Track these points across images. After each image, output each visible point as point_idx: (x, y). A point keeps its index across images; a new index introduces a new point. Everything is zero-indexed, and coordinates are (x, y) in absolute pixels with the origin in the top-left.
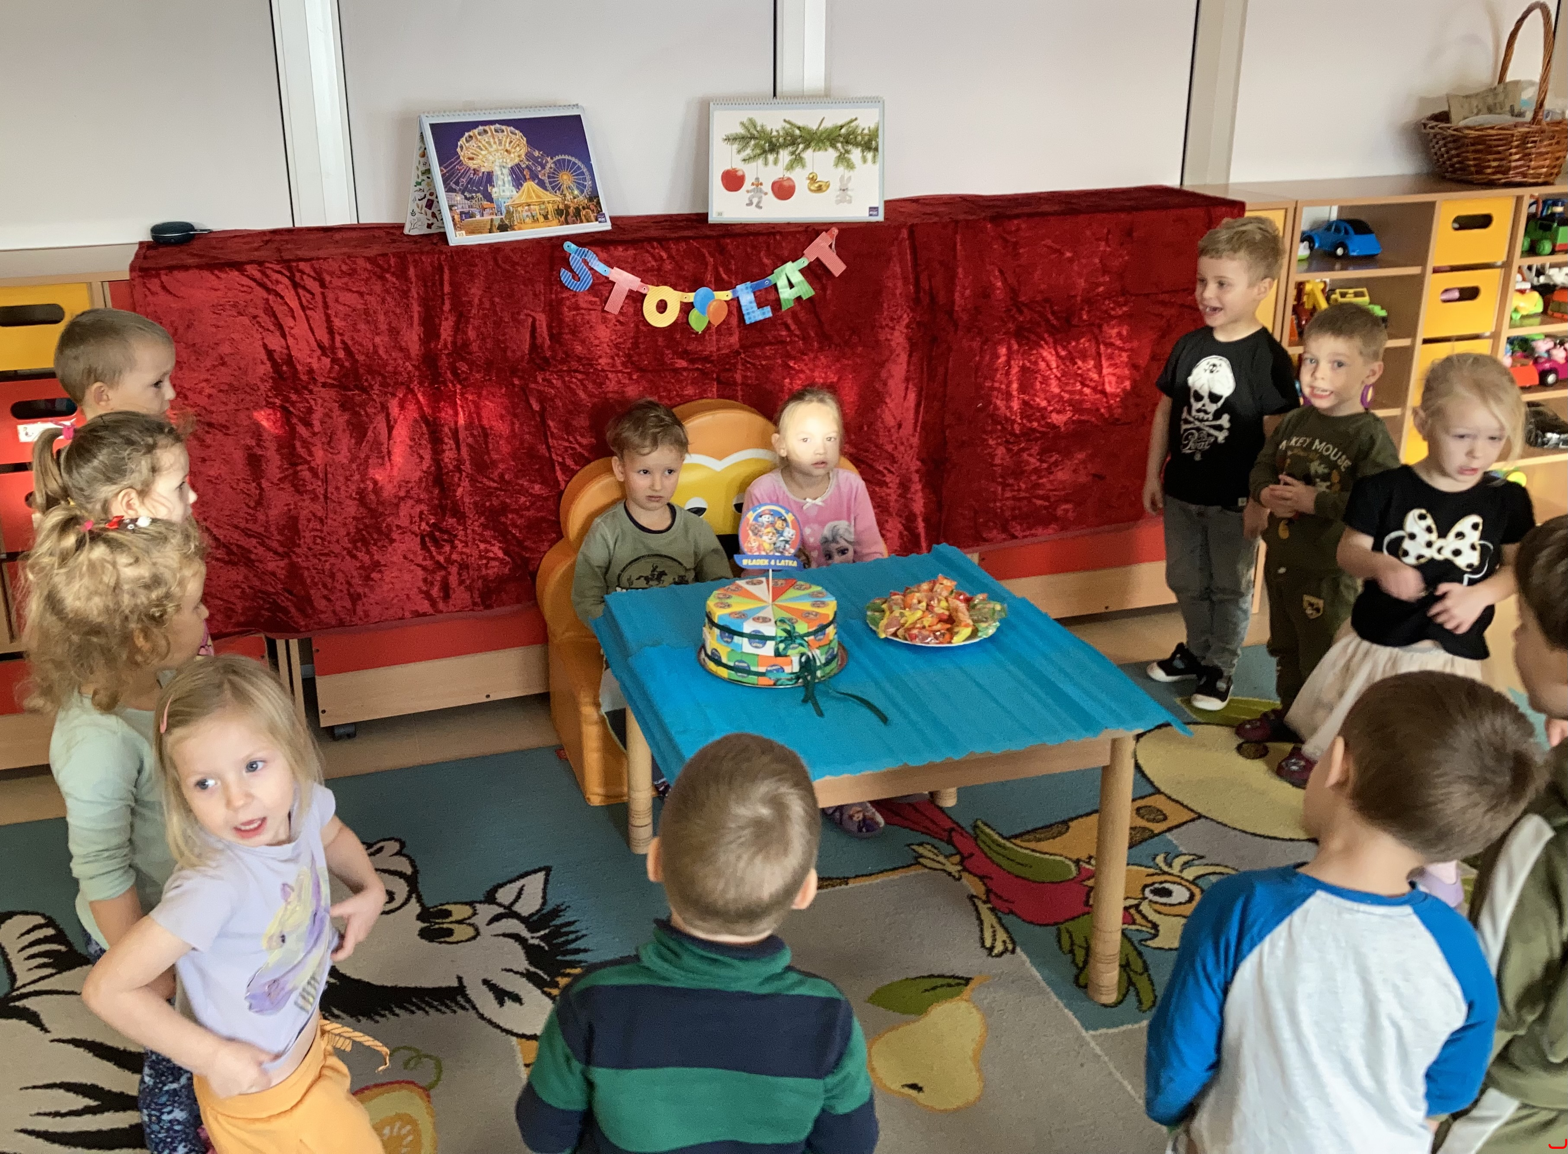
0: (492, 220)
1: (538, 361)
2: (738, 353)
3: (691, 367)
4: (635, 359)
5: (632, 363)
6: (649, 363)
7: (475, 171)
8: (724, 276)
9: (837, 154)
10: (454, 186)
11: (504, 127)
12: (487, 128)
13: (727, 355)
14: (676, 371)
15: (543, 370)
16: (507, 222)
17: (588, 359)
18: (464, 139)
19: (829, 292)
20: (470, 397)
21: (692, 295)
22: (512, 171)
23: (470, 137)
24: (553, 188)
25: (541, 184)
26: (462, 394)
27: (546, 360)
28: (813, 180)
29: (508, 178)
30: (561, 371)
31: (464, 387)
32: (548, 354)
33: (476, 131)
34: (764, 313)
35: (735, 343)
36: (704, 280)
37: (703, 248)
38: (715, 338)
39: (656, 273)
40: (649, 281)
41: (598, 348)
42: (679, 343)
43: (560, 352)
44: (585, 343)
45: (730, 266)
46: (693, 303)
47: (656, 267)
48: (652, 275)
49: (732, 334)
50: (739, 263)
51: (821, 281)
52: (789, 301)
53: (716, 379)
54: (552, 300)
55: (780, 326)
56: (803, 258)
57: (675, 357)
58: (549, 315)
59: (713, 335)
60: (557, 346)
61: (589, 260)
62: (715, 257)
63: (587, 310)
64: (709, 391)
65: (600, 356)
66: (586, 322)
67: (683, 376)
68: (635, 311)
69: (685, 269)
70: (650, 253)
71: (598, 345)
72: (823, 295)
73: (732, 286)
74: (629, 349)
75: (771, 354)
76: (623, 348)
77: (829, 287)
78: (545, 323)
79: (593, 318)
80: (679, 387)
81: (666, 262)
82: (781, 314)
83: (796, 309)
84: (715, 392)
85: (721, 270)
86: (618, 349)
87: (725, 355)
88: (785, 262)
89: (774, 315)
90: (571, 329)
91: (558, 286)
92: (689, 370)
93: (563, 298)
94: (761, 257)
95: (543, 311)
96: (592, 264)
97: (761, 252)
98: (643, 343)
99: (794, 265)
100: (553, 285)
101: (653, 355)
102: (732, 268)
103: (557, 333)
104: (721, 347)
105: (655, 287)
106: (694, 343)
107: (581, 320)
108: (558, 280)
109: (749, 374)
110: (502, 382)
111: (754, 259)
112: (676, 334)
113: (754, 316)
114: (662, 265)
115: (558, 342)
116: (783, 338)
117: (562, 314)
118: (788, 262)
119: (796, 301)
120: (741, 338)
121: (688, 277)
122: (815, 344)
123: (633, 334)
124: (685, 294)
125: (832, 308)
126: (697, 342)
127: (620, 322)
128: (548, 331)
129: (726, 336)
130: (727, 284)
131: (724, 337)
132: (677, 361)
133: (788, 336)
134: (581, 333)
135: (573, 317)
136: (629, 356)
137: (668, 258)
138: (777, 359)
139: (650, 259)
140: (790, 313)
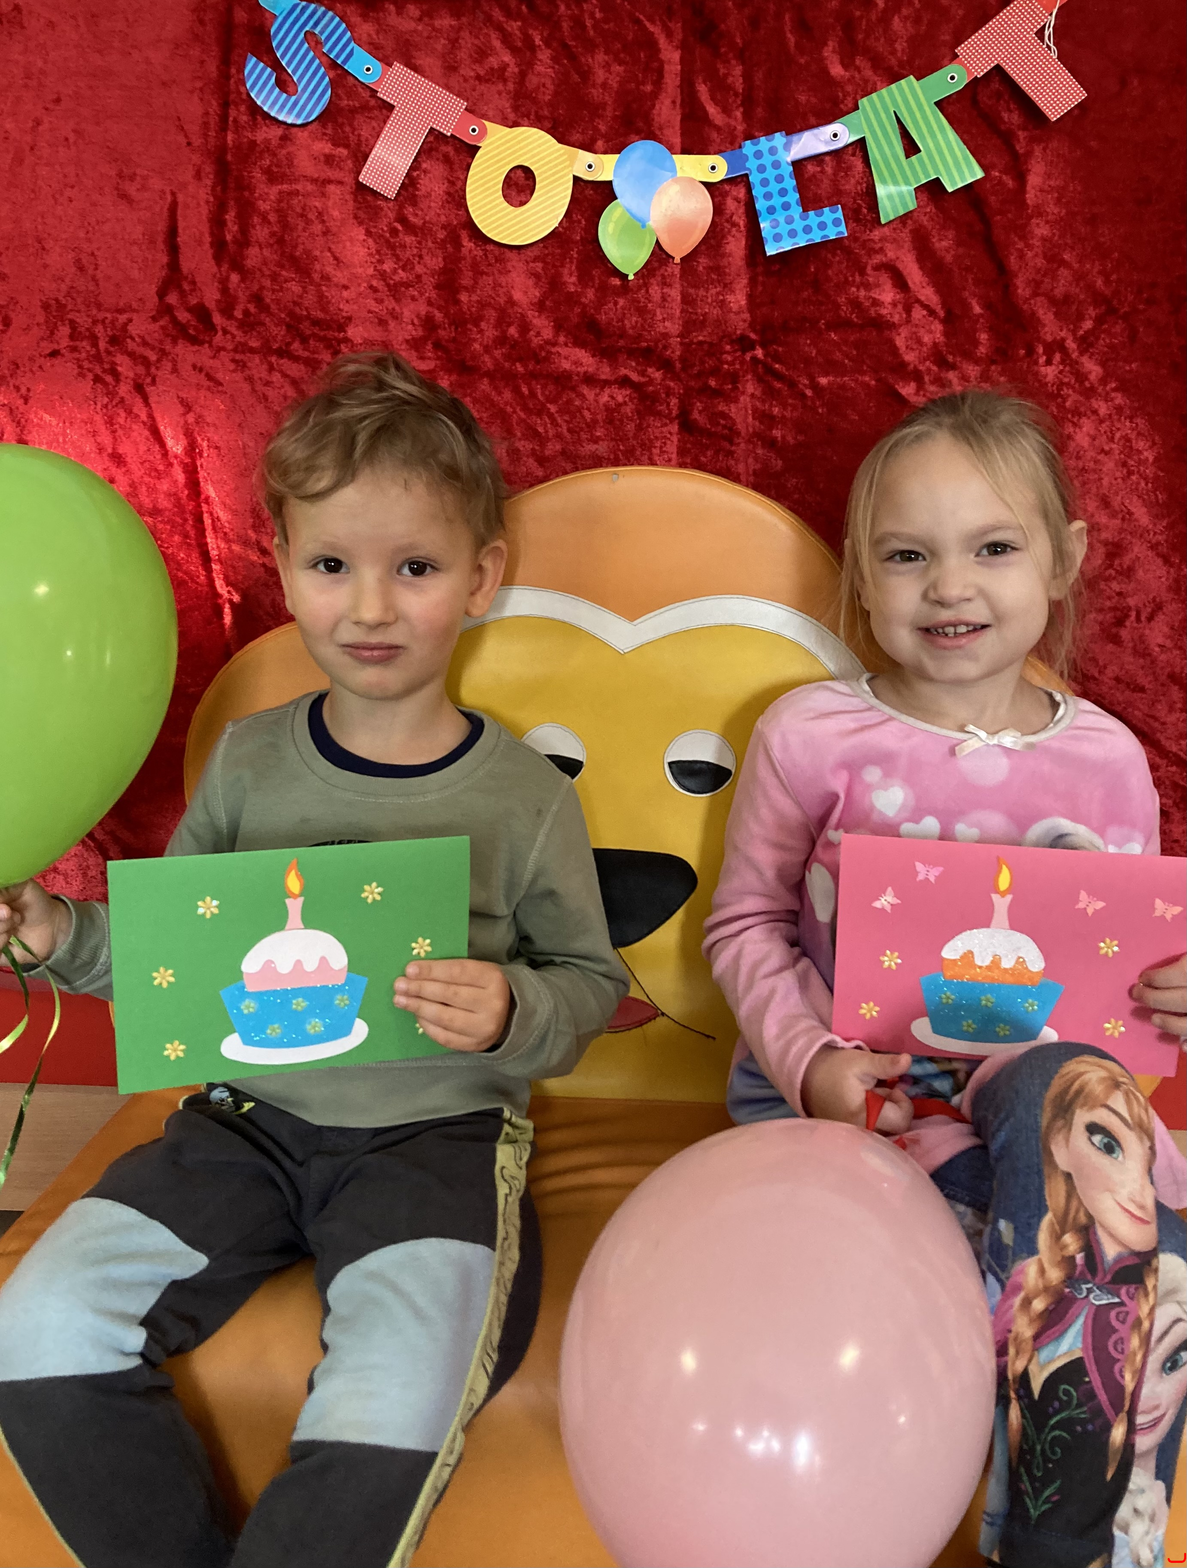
1: (183, 316)
2: (744, 344)
3: (605, 372)
4: (445, 334)
5: (437, 346)
6: (487, 349)
8: (712, 110)
13: (714, 350)
14: (563, 381)
15: (194, 341)
17: (316, 322)
19: (1034, 180)
21: (611, 160)
27: (202, 313)
30: (242, 348)
32: (211, 296)
34: (822, 226)
35: (737, 313)
36: (648, 119)
37: (653, 22)
38: (675, 293)
39: (511, 86)
40: (491, 113)
41: (345, 294)
42: (572, 299)
43: (242, 296)
44: (309, 276)
45: (730, 80)
46: (610, 183)
47: (513, 69)
48: (500, 93)
49: (725, 286)
50: (759, 76)
51: (1007, 138)
52: (901, 195)
53: (677, 417)
54: (222, 149)
55: (869, 270)
56: (952, 69)
57: (562, 339)
58: (213, 189)
59: (670, 286)
60: (235, 278)
61: (323, 38)
62: (684, 47)
63: (314, 181)
64: (656, 451)
65: (349, 319)
66: (312, 216)
67: (583, 397)
68: (448, 194)
69: (594, 86)
70: (500, 28)
71: (346, 287)
72: (1010, 183)
73: (732, 143)
74: (430, 303)
75: (847, 356)
76: (413, 299)
77: (1029, 154)
78: (205, 211)
79: (330, 203)
80: (569, 430)
81: (540, 56)
82: (876, 234)
83: (925, 220)
84: (674, 456)
85: (703, 91)
86: (398, 300)
87: (706, 347)
88: (894, 77)
89: (852, 237)
90: (273, 234)
91: (243, 108)
92: (600, 381)
93: (253, 144)
94: (821, 60)
95: (198, 176)
96: (331, 50)
97: (826, 44)
98: (471, 290)
99: (921, 87)
100: (225, 105)
101: (495, 327)
102: (736, 94)
103: (235, 241)
104: (695, 321)
105: (508, 130)
106: (616, 303)
107: (299, 210)
108: (240, 93)
109: (776, 410)
110: (86, 364)
111: (802, 61)
112: (566, 271)
113: (793, 234)
114: (530, 64)
115: (237, 266)
116: (884, 312)
117: (251, 189)
118: (903, 77)
119: (924, 197)
120: (750, 297)
121: (604, 109)
122: (983, 337)
123: (435, 262)
124: (588, 157)
125: (1040, 230)
126: (621, 302)
127: (402, 219)
128: (212, 234)
129: (707, 290)
130: (714, 135)
131: (702, 292)
132: (564, 351)
133: (900, 307)
134: (301, 247)
135: (280, 201)
136: (428, 323)
137: (548, 45)
138: (864, 373)
139: (497, 44)
140: (905, 236)
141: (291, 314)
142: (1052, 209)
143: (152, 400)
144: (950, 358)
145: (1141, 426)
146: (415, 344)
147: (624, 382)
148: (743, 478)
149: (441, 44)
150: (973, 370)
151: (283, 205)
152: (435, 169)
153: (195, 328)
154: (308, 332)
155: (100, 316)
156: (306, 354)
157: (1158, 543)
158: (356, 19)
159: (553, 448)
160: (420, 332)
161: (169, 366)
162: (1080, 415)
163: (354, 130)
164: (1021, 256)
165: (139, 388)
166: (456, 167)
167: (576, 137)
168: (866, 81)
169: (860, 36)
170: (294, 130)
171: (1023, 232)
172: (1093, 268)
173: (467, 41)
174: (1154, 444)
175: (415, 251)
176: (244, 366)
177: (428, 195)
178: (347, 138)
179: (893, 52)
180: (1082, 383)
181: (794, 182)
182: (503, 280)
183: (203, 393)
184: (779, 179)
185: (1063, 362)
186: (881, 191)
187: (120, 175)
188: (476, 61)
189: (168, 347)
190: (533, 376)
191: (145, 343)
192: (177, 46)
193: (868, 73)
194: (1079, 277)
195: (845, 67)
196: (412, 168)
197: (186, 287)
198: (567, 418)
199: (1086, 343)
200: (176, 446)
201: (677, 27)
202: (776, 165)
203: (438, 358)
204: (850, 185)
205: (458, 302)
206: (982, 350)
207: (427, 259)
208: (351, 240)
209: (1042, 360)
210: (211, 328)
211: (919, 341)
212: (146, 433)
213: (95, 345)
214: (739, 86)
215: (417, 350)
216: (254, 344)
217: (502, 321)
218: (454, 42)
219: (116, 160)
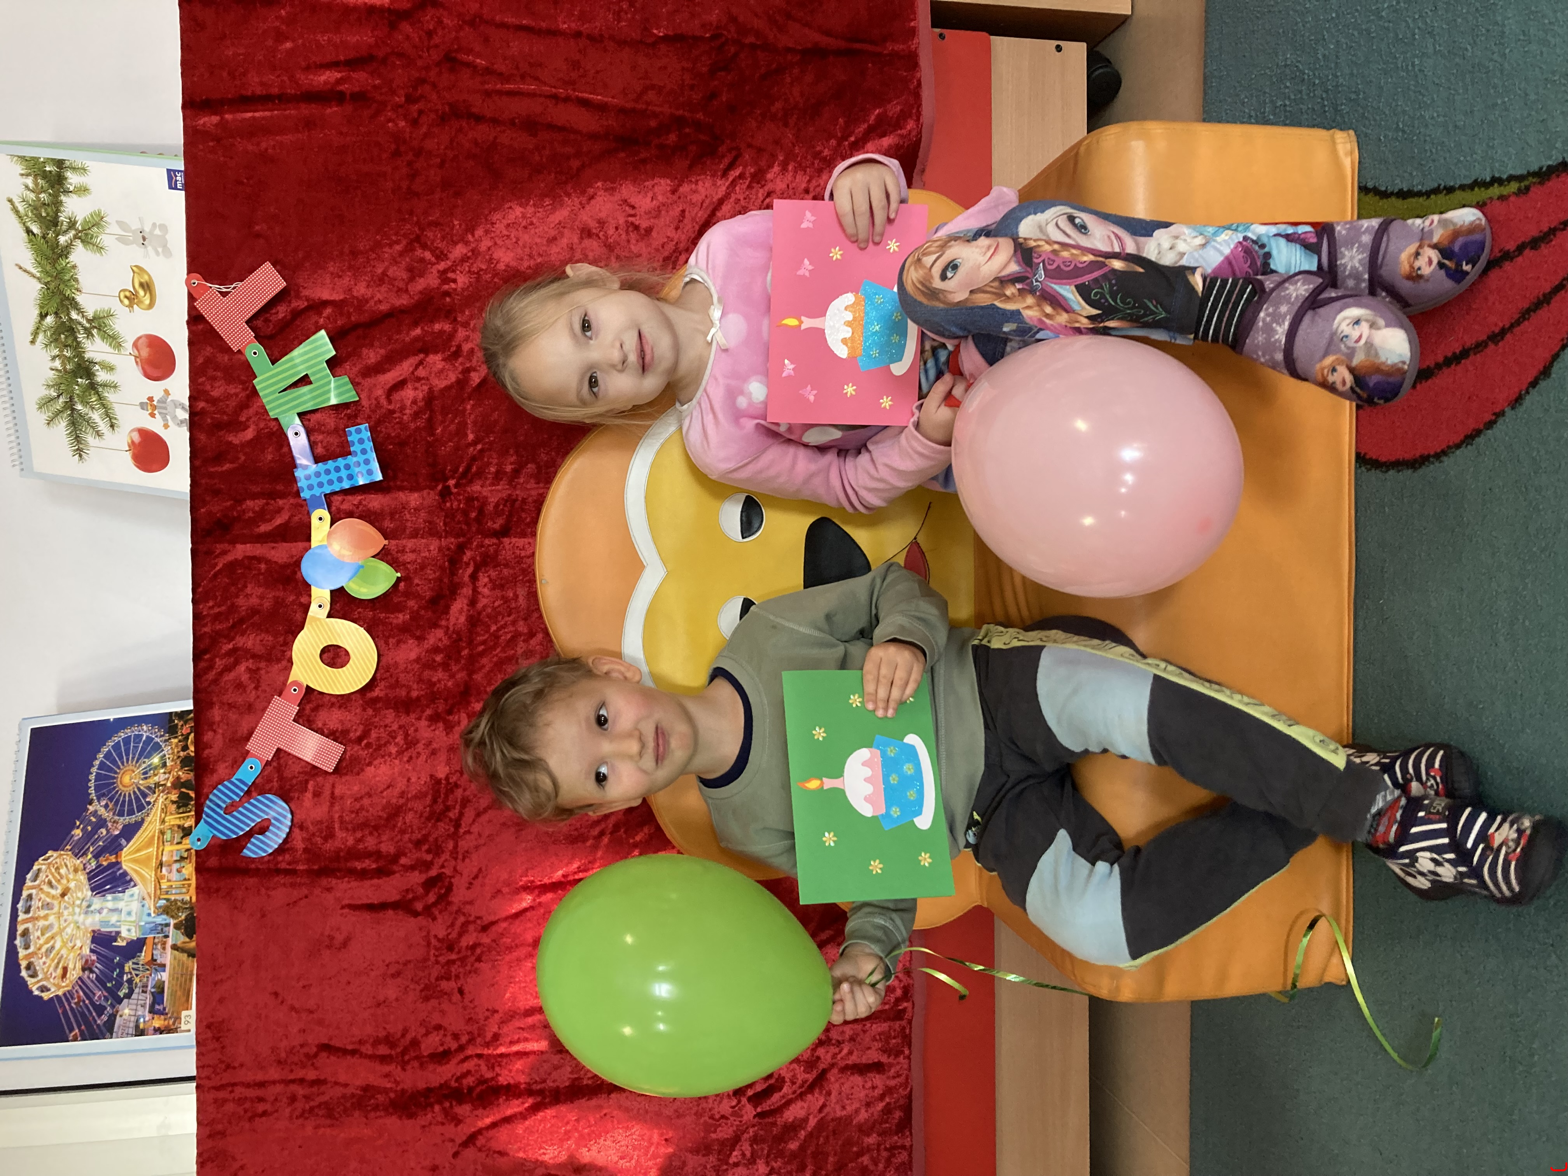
0: (175, 947)
1: (432, 898)
2: (445, 493)
3: (467, 591)
4: (441, 707)
5: (450, 712)
6: (452, 676)
7: (87, 967)
9: (79, 245)
10: (105, 1018)
11: (25, 893)
12: (20, 929)
13: (450, 515)
14: (474, 621)
15: (450, 888)
16: (183, 916)
17: (435, 801)
18: (30, 981)
19: (326, 295)
20: (495, 1029)
21: (316, 592)
22: (98, 889)
23: (28, 968)
24: (141, 808)
25: (130, 832)
26: (487, 1045)
27: (429, 884)
28: (132, 299)
29: (109, 901)
30: (454, 853)
31: (471, 1041)
32: (416, 878)
33: (22, 953)
34: (361, 441)
35: (424, 499)
36: (285, 566)
37: (216, 564)
38: (410, 544)
39: (263, 665)
40: (282, 679)
41: (413, 780)
42: (415, 617)
43: (418, 855)
44: (401, 806)
45: (257, 509)
46: (332, 592)
47: (250, 664)
48: (267, 672)
49: (404, 508)
50: (256, 489)
51: (297, 314)
52: (337, 388)
53: (498, 539)
54: (309, 872)
55: (391, 407)
56: (249, 354)
57: (443, 623)
58: (338, 878)
59: (404, 547)
60: (403, 861)
61: (228, 801)
62: (233, 542)
63: (332, 805)
64: (523, 554)
65: (431, 776)
66: (358, 806)
67: (485, 607)
68: (340, 707)
69: (261, 605)
70: (221, 674)
71: (409, 780)
72: (328, 311)
73: (302, 506)
74: (419, 719)
75: (452, 421)
76: (416, 730)
77: (307, 299)
78: (354, 884)
79: (349, 792)
80: (509, 616)
81: (240, 645)
82: (365, 403)
83: (355, 370)
84: (526, 540)
85: (264, 528)
86: (418, 742)
87: (448, 520)
88: (255, 392)
89: (368, 419)
90: (371, 834)
91: (280, 858)
92: (473, 594)
93: (306, 850)
94: (243, 445)
95: (329, 890)
96: (237, 795)
97: (231, 443)
98: (409, 689)
99: (262, 374)
100: (278, 872)
101: (436, 671)
102: (267, 504)
103: (376, 861)
104: (430, 529)
105: (294, 666)
106: (418, 585)
107: (353, 816)
108: (269, 861)
109: (493, 469)
110: (468, 968)
111: (243, 458)
112: (395, 621)
113: (367, 462)
114: (247, 651)
115: (395, 859)
116: (421, 396)
117: (338, 851)
118: (254, 387)
119: (338, 370)
120: (412, 490)
121: (278, 597)
122: (437, 327)
123: (390, 715)
124: (313, 607)
125: (361, 289)
126: (416, 581)
127: (359, 740)
128: (371, 878)
129: (407, 520)
130: (296, 519)
131: (409, 524)
132: (452, 620)
133: (418, 385)
134: (380, 813)
135: (347, 829)
136: (434, 719)
137: (233, 639)
138: (465, 410)
139: (232, 675)
140: (368, 382)
141: (428, 819)
142: (346, 281)
143: (492, 918)
144: (453, 349)
145: (498, 216)
146: (449, 728)
147: (474, 577)
148: (541, 491)
149: (233, 716)
150: (461, 333)
151: (350, 826)
152: (323, 717)
153: (441, 888)
154: (441, 807)
155: (433, 959)
156: (458, 807)
157: (581, 203)
158: (215, 778)
159: (522, 627)
160: (441, 725)
161: (468, 907)
162: (491, 259)
163: (294, 777)
164: (380, 301)
165: (485, 929)
166: (320, 702)
167: (298, 616)
168: (257, 413)
169: (225, 418)
170: (295, 821)
171: (362, 302)
172: (388, 253)
173: (231, 697)
174: (511, 208)
175: (382, 730)
176: (467, 852)
177: (341, 722)
178: (301, 782)
179: (237, 395)
180: (469, 258)
181: (330, 462)
182: (402, 667)
183: (487, 881)
184: (328, 472)
185: (454, 271)
186: (334, 401)
187: (329, 947)
188: (245, 691)
189: (455, 908)
190: (471, 643)
191: (452, 925)
192: (236, 908)
193: (251, 411)
194: (395, 261)
195: (246, 428)
196: (322, 734)
197: (410, 896)
198: (500, 618)
199: (441, 256)
200: (527, 900)
201: (219, 547)
202: (318, 474)
203: (459, 711)
204: (330, 422)
205: (418, 698)
206: (447, 327)
207: (388, 721)
208: (375, 777)
209: (453, 285)
210: (440, 877)
211: (441, 371)
212: (517, 922)
213: (453, 962)
214: (260, 502)
215: (453, 727)
216: (451, 845)
217: (430, 666)
218: (231, 706)
219: (319, 950)
